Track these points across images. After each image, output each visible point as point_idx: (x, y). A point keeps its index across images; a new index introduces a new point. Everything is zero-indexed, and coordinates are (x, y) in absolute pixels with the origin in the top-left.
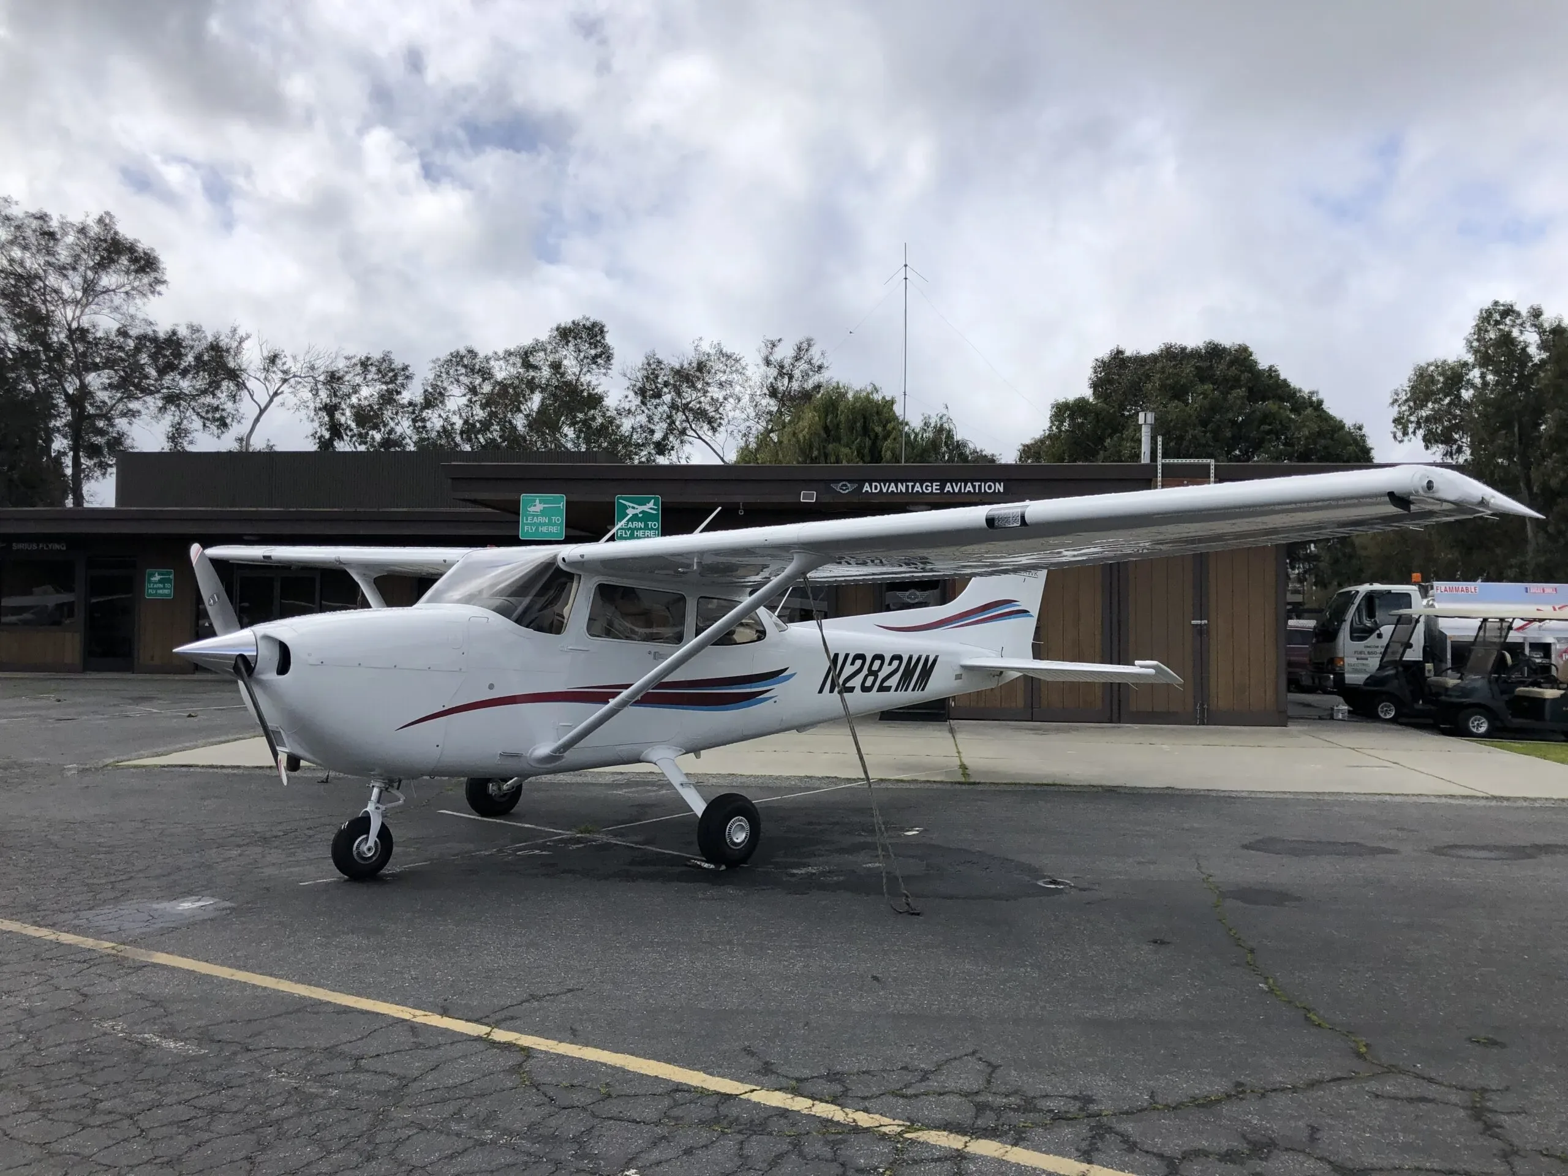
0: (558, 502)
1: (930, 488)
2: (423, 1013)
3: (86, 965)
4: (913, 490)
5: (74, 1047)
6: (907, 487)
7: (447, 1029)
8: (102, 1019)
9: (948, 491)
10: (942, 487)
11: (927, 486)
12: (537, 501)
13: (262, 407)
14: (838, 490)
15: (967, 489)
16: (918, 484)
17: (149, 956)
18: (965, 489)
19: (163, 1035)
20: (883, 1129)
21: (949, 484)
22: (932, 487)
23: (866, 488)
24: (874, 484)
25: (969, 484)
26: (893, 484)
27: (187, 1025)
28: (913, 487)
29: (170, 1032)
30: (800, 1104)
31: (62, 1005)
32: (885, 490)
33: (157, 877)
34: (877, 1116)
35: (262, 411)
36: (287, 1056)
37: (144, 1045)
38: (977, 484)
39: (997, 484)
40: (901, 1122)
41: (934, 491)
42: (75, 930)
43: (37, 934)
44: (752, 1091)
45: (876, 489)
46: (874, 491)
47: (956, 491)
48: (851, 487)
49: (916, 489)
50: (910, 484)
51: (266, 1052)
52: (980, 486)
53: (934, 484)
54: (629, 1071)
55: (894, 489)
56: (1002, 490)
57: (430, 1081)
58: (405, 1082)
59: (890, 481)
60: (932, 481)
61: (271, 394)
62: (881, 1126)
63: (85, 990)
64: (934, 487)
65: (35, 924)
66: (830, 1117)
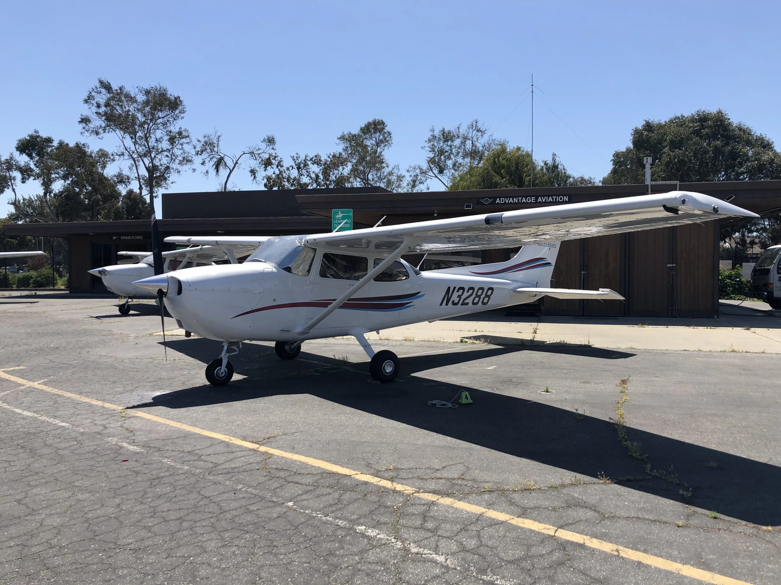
0: (350, 213)
1: (530, 200)
2: (235, 439)
3: (110, 416)
4: (521, 201)
5: (95, 447)
6: (518, 200)
7: (241, 446)
8: (109, 437)
9: (540, 201)
10: (537, 199)
11: (529, 199)
12: (340, 212)
13: (231, 169)
14: (484, 202)
15: (549, 200)
16: (524, 198)
17: (136, 413)
18: (548, 200)
19: (129, 444)
20: (406, 492)
21: (540, 198)
22: (531, 199)
23: (498, 201)
24: (501, 199)
25: (550, 197)
26: (511, 199)
27: (140, 440)
28: (522, 200)
29: (133, 443)
30: (374, 480)
31: (96, 431)
32: (507, 202)
33: (150, 382)
34: (406, 486)
35: (231, 172)
36: (174, 453)
37: (121, 447)
38: (554, 197)
39: (565, 197)
40: (415, 489)
41: (532, 201)
42: (111, 402)
43: (96, 403)
44: (357, 474)
45: (502, 201)
46: (501, 202)
47: (544, 201)
48: (490, 201)
49: (523, 201)
50: (520, 198)
51: (166, 451)
52: (556, 198)
53: (532, 198)
54: (308, 464)
55: (512, 201)
56: (567, 200)
57: (227, 465)
58: (216, 465)
59: (510, 197)
60: (531, 197)
61: (235, 163)
62: (405, 490)
63: (107, 426)
64: (532, 199)
65: (97, 399)
66: (385, 486)
